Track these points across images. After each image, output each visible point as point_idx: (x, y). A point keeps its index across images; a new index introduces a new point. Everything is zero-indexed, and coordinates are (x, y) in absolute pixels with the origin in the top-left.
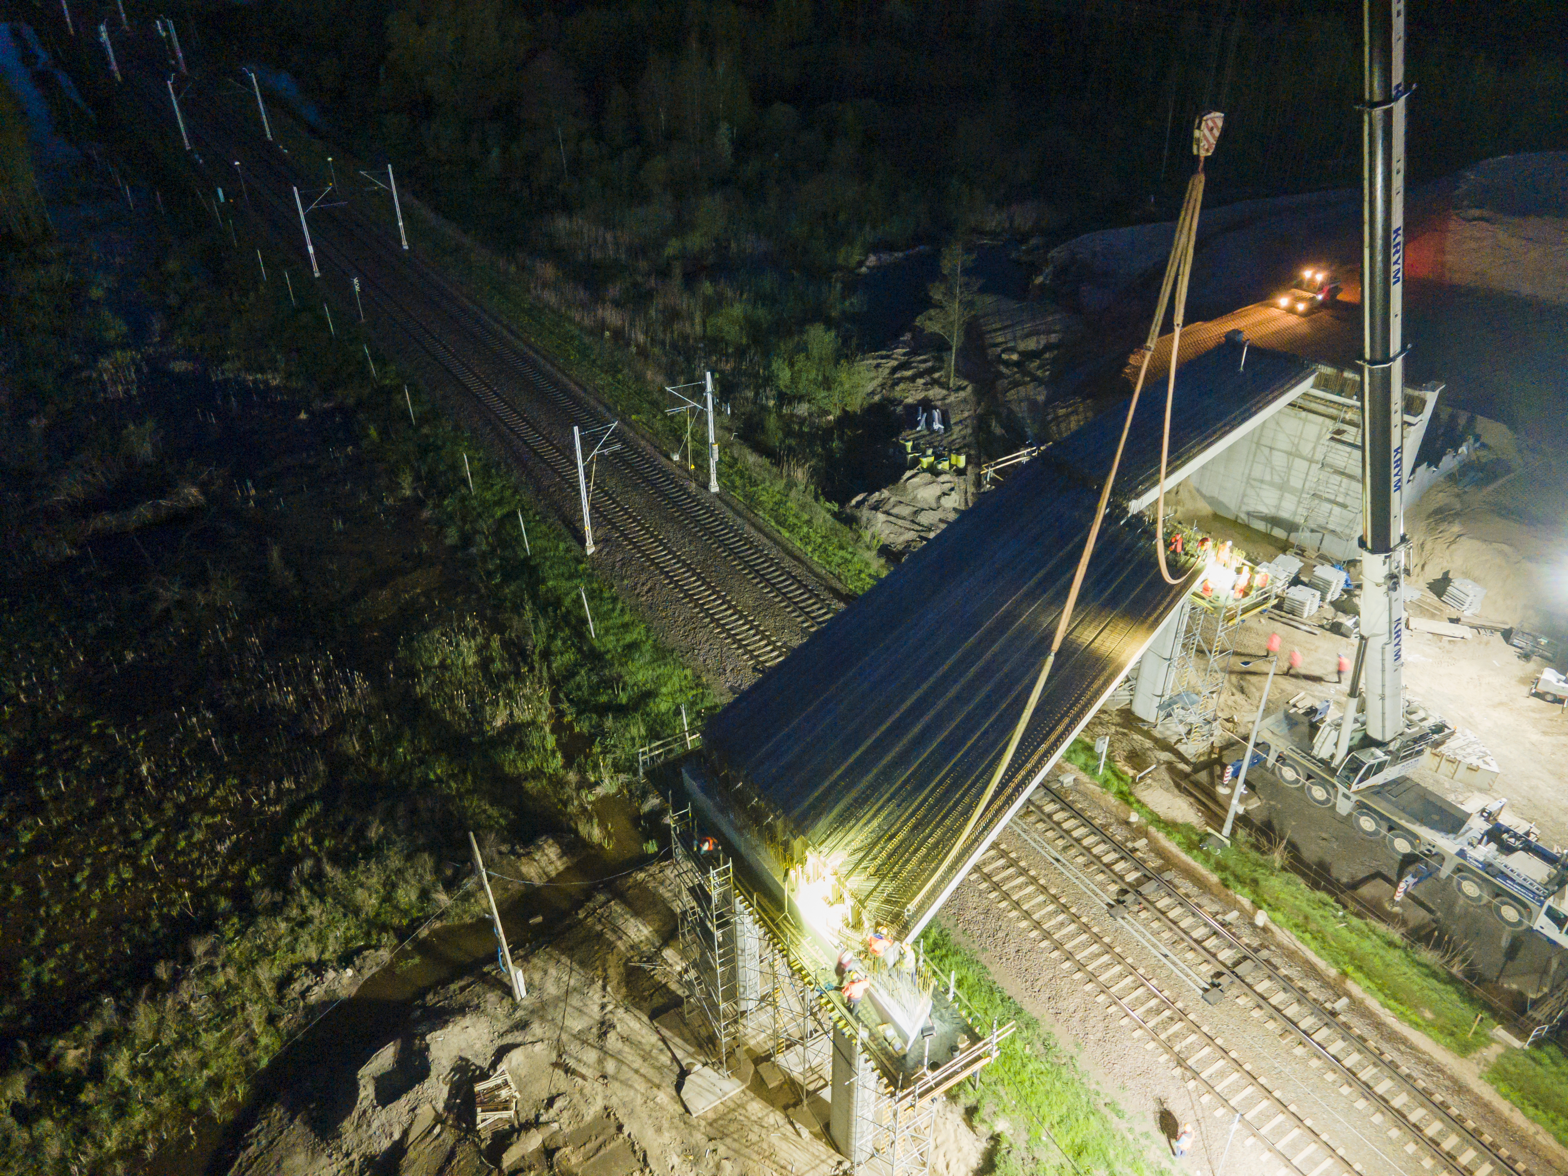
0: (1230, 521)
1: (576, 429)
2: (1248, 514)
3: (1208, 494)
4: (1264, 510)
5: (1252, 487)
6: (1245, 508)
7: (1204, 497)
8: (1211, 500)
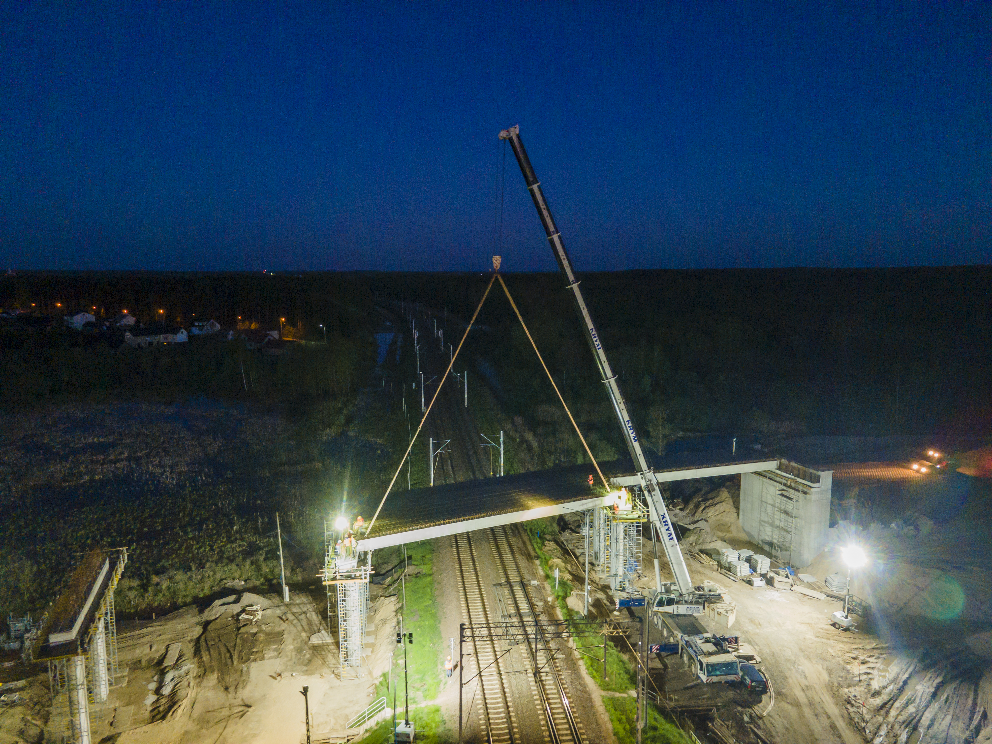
0: (755, 545)
1: (431, 439)
2: (762, 541)
3: (747, 530)
4: (768, 538)
5: (762, 525)
6: (761, 538)
7: (745, 531)
8: (748, 534)
